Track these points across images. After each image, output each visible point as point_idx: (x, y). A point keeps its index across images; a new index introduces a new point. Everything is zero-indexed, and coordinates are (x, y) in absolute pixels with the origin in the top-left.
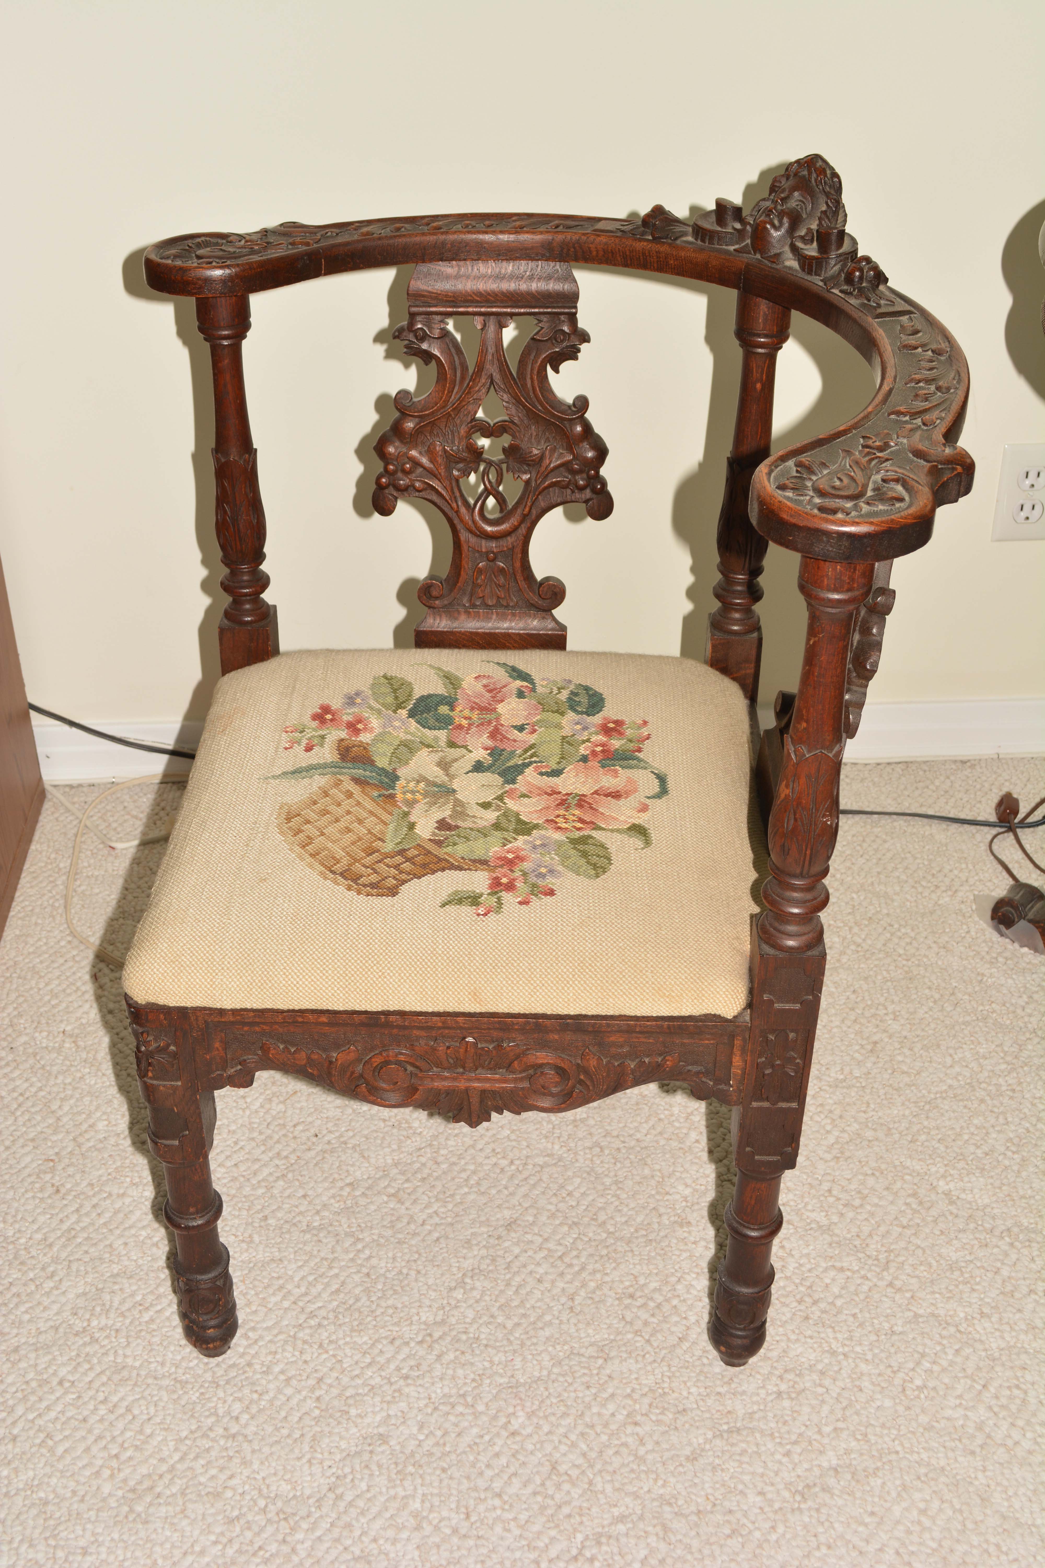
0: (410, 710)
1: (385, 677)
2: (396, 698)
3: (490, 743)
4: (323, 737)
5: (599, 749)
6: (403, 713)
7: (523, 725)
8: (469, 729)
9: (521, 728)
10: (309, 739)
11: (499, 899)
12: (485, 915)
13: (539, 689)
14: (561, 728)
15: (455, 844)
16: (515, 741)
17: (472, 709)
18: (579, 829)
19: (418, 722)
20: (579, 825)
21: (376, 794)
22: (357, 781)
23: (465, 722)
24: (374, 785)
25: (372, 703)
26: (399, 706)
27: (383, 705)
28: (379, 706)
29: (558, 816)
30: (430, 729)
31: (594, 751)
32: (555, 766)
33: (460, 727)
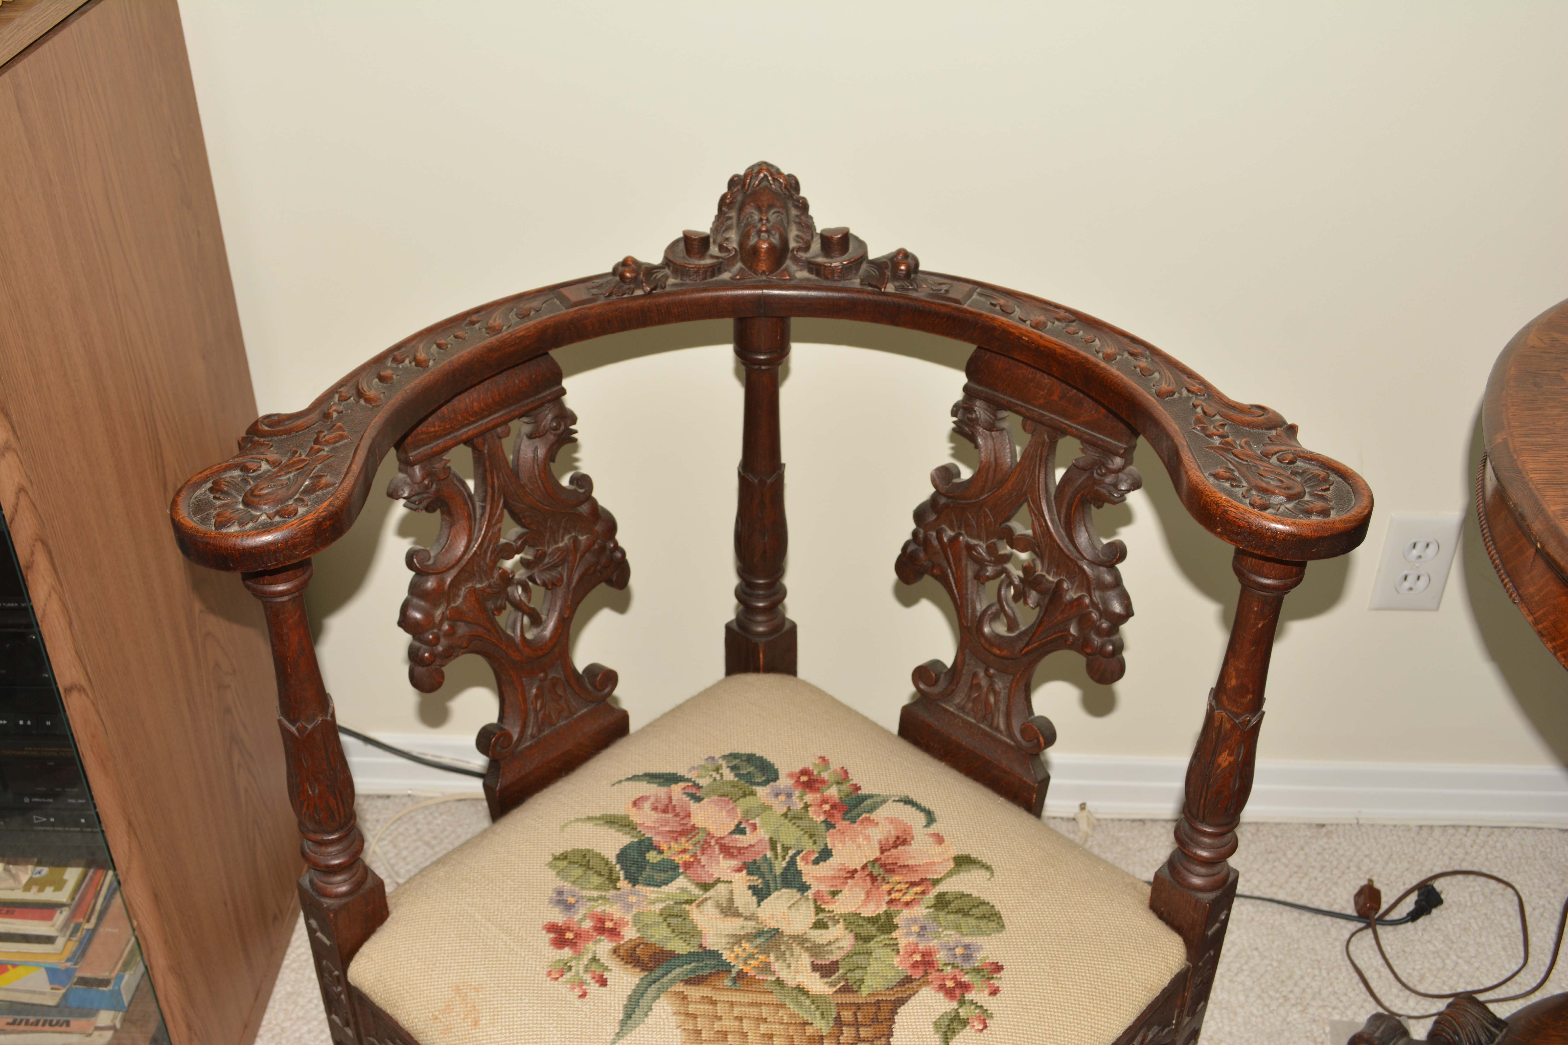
0: (626, 878)
1: (556, 858)
2: (600, 874)
3: (734, 863)
4: (594, 960)
5: (827, 807)
6: (623, 884)
7: (738, 826)
8: (699, 861)
9: (739, 830)
10: (586, 970)
11: (972, 1002)
12: (985, 1027)
13: (702, 782)
14: (769, 808)
15: (862, 981)
16: (751, 846)
17: (676, 840)
18: (923, 893)
19: (649, 885)
20: (918, 889)
21: (727, 982)
22: (688, 982)
23: (687, 857)
24: (710, 974)
25: (585, 893)
26: (613, 881)
27: (597, 888)
28: (595, 894)
29: (889, 893)
30: (666, 884)
31: (825, 812)
32: (817, 848)
33: (687, 865)
